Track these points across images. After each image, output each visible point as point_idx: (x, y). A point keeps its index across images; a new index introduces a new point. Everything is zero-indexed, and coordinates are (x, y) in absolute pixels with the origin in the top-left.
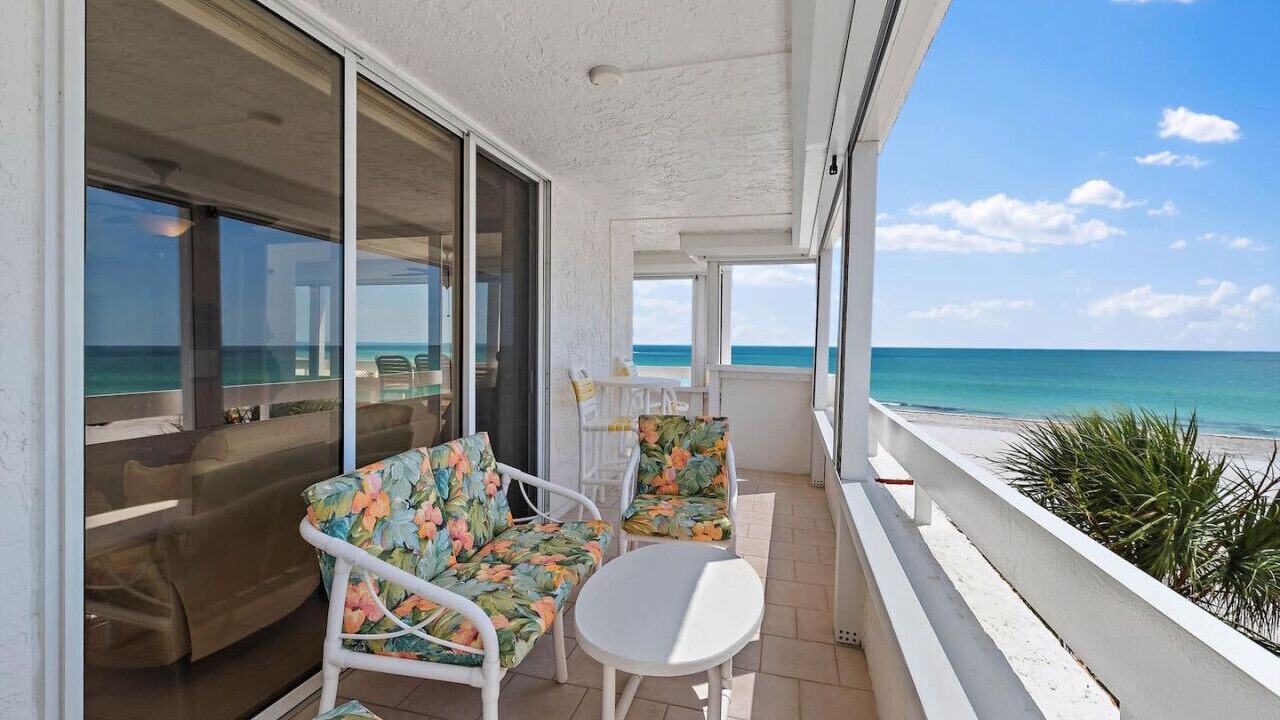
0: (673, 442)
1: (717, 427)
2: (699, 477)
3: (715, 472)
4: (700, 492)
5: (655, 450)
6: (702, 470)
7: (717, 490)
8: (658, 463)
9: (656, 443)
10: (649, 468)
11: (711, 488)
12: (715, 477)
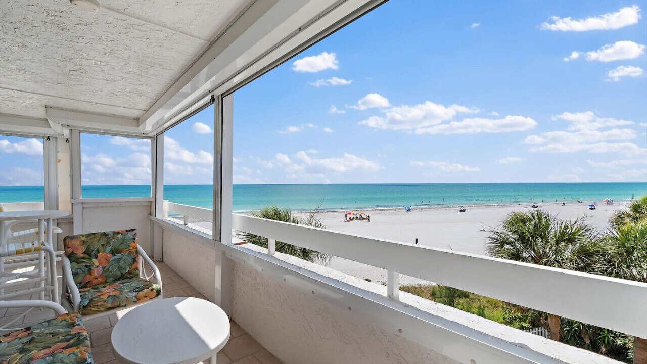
0: (98, 249)
1: (130, 235)
2: (120, 268)
3: (132, 263)
4: (122, 277)
5: (84, 258)
6: (122, 263)
7: (134, 272)
8: (86, 266)
9: (84, 253)
10: (79, 271)
11: (130, 273)
12: (132, 265)
